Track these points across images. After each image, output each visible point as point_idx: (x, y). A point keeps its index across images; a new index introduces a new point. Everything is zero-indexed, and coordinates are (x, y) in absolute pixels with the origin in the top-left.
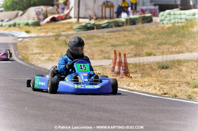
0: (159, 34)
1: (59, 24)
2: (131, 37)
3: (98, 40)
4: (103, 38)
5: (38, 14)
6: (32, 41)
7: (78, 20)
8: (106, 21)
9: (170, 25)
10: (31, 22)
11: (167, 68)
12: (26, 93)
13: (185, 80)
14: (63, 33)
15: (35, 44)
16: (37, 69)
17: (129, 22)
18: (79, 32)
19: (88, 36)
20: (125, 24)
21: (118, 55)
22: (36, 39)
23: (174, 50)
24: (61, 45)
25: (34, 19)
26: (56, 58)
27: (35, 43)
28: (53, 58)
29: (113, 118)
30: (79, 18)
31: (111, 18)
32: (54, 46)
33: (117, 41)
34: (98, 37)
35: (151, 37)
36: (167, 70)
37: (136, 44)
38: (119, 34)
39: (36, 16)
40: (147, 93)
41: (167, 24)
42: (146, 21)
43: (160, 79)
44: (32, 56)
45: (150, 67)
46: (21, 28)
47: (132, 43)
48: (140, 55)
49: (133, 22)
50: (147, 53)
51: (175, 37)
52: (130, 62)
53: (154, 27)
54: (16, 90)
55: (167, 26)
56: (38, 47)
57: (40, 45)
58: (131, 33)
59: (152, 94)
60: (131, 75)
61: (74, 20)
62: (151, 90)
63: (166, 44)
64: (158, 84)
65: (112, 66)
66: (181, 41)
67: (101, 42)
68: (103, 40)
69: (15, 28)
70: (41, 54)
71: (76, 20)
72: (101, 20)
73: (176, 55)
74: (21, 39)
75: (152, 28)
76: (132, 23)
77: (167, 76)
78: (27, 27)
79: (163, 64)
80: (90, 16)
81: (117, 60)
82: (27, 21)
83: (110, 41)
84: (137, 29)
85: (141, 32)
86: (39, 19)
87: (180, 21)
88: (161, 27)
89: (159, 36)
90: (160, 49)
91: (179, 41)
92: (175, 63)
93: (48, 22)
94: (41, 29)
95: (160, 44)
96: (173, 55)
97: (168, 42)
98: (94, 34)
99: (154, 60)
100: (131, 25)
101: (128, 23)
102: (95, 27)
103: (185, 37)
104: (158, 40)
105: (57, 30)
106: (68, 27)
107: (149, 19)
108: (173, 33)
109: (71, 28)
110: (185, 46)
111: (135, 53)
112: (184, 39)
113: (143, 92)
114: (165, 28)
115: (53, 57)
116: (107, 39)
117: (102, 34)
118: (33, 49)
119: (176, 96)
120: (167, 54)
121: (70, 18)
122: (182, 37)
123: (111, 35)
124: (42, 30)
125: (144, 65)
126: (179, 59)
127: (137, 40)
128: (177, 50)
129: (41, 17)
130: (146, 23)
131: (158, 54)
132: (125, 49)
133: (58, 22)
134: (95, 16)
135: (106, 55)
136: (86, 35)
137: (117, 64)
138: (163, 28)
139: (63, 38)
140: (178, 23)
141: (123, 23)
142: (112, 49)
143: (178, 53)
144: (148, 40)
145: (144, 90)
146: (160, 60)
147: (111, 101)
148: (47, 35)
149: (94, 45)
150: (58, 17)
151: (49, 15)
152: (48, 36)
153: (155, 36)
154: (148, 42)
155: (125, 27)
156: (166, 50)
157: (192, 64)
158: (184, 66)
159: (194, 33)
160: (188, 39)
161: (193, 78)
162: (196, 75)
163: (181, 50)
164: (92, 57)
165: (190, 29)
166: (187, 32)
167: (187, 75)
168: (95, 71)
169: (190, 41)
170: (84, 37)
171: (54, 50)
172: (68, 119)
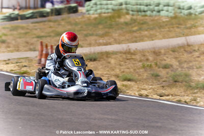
0: (86, 25)
2: (57, 28)
3: (23, 31)
4: (28, 29)
7: (1, 10)
8: (31, 11)
9: (97, 16)
11: (95, 60)
17: (54, 12)
18: (2, 23)
19: (12, 27)
20: (50, 14)
21: (44, 47)
23: (101, 41)
29: (42, 113)
30: (2, 8)
31: (35, 8)
33: (42, 32)
34: (23, 28)
35: (77, 28)
36: (95, 62)
38: (45, 25)
41: (93, 14)
42: (72, 11)
47: (58, 35)
51: (102, 29)
53: (80, 17)
55: (93, 16)
58: (56, 23)
63: (92, 35)
65: (38, 58)
66: (109, 33)
67: (26, 33)
68: (28, 31)
72: (25, 10)
73: (103, 47)
75: (78, 19)
76: (57, 13)
77: (95, 69)
79: (91, 56)
80: (14, 6)
81: (44, 52)
83: (35, 32)
84: (63, 20)
85: (67, 23)
87: (107, 11)
88: (87, 17)
89: (85, 27)
90: (86, 40)
91: (106, 32)
92: (103, 55)
95: (86, 36)
96: (101, 47)
97: (95, 33)
98: (19, 25)
100: (56, 15)
102: (19, 18)
103: (112, 28)
104: (84, 31)
107: (74, 9)
108: (99, 24)
110: (113, 38)
112: (111, 30)
114: (92, 18)
116: (31, 30)
117: (27, 25)
120: (94, 45)
122: (109, 28)
123: (35, 26)
126: (107, 51)
127: (63, 30)
128: (105, 41)
130: (72, 13)
131: (85, 45)
132: (51, 40)
136: (10, 26)
137: (44, 56)
138: (89, 19)
140: (105, 13)
141: (48, 13)
142: (38, 41)
143: (106, 44)
146: (87, 52)
149: (18, 36)
153: (81, 27)
155: (50, 18)
156: (93, 42)
157: (121, 56)
158: (112, 58)
159: (122, 24)
160: (115, 30)
161: (122, 70)
162: (125, 67)
163: (109, 41)
164: (17, 49)
165: (117, 20)
166: (113, 23)
167: (116, 68)
168: (21, 64)
169: (118, 32)
170: (8, 28)
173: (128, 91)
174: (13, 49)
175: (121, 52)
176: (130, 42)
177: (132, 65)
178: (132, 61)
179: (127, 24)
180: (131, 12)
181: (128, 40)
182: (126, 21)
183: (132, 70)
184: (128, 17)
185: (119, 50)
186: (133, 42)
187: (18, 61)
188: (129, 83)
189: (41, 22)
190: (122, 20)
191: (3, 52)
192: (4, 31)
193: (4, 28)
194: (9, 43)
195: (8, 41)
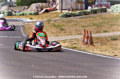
0: (111, 19)
1: (50, 14)
2: (94, 21)
3: (74, 23)
4: (77, 22)
5: (37, 8)
8: (79, 11)
9: (118, 14)
10: (33, 12)
12: (31, 56)
14: (53, 19)
17: (93, 11)
18: (62, 18)
19: (68, 21)
20: (90, 13)
21: (86, 32)
24: (51, 27)
25: (35, 11)
30: (62, 10)
31: (81, 10)
32: (47, 27)
33: (85, 24)
34: (74, 21)
35: (106, 21)
36: (116, 41)
37: (97, 25)
38: (86, 19)
39: (36, 9)
40: (104, 55)
41: (116, 13)
43: (112, 46)
45: (106, 39)
46: (27, 16)
47: (94, 25)
48: (100, 32)
49: (95, 12)
50: (104, 31)
52: (94, 37)
53: (108, 15)
54: (25, 54)
58: (94, 18)
59: (108, 56)
60: (94, 44)
61: (59, 11)
62: (107, 53)
63: (115, 25)
64: (111, 49)
65: (83, 39)
67: (76, 24)
68: (77, 23)
69: (23, 16)
71: (60, 11)
72: (76, 11)
74: (27, 23)
75: (106, 16)
77: (116, 45)
78: (31, 15)
79: (114, 38)
80: (69, 9)
81: (86, 35)
82: (31, 12)
83: (81, 23)
84: (98, 16)
85: (100, 18)
86: (38, 11)
88: (112, 15)
89: (111, 20)
90: (111, 28)
93: (43, 13)
94: (39, 17)
95: (111, 25)
98: (71, 19)
99: (108, 35)
100: (94, 14)
101: (92, 13)
102: (72, 15)
104: (110, 23)
105: (49, 18)
106: (56, 15)
107: (105, 10)
109: (57, 16)
111: (97, 31)
113: (102, 55)
114: (115, 15)
116: (79, 22)
117: (76, 19)
120: (116, 31)
121: (57, 10)
123: (82, 20)
124: (40, 18)
125: (102, 38)
127: (97, 22)
129: (39, 9)
130: (103, 12)
131: (111, 31)
132: (90, 28)
133: (49, 13)
134: (72, 8)
136: (66, 20)
137: (86, 38)
139: (53, 22)
142: (83, 28)
144: (104, 23)
145: (102, 54)
146: (112, 35)
147: (83, 60)
148: (43, 20)
149: (71, 26)
150: (49, 9)
151: (44, 8)
153: (109, 20)
155: (91, 15)
156: (115, 29)
164: (70, 34)
168: (73, 42)
170: (65, 21)
171: (47, 30)
172: (57, 72)
174: (68, 33)
187: (71, 41)
191: (62, 35)
192: (63, 23)
193: (63, 22)
194: (66, 30)
195: (66, 29)
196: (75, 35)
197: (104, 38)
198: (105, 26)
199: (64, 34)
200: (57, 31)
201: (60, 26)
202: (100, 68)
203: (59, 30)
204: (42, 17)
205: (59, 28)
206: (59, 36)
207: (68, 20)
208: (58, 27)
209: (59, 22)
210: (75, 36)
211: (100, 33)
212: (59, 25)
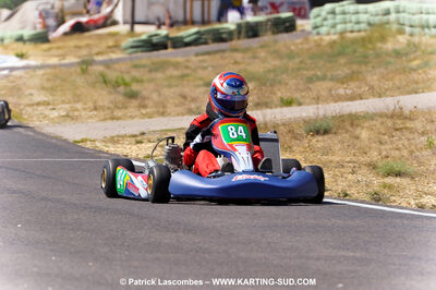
0: (311, 58)
1: (90, 37)
2: (249, 64)
3: (176, 73)
4: (187, 67)
5: (43, 15)
6: (32, 76)
7: (132, 28)
8: (194, 30)
9: (335, 37)
10: (27, 33)
11: (326, 132)
13: (365, 159)
14: (100, 58)
15: (37, 81)
16: (40, 137)
17: (243, 30)
18: (134, 55)
19: (153, 63)
20: (236, 36)
22: (41, 72)
23: (341, 91)
24: (93, 85)
25: (35, 28)
26: (83, 113)
27: (37, 79)
28: (76, 113)
29: (206, 246)
30: (133, 23)
31: (204, 23)
32: (78, 87)
34: (176, 66)
35: (292, 64)
36: (326, 137)
37: (259, 79)
38: (222, 58)
39: (40, 20)
41: (328, 34)
42: (282, 28)
43: (311, 156)
44: (29, 109)
45: (289, 131)
46: (6, 48)
49: (253, 31)
50: (282, 100)
51: (345, 65)
53: (299, 41)
55: (327, 38)
56: (43, 88)
57: (48, 85)
58: (250, 54)
61: (123, 28)
63: (324, 78)
66: (359, 73)
67: (183, 77)
68: (188, 71)
70: (49, 104)
71: (127, 28)
72: (184, 27)
73: (345, 104)
74: (5, 72)
75: (294, 44)
76: (250, 33)
77: (327, 151)
79: (318, 125)
80: (159, 19)
82: (20, 32)
83: (201, 73)
84: (262, 47)
85: (271, 53)
86: (45, 26)
87: (356, 27)
88: (315, 41)
89: (309, 62)
90: (310, 89)
91: (353, 72)
92: (344, 121)
93: (65, 34)
94: (50, 49)
95: (310, 80)
96: (341, 104)
97: (329, 74)
98: (167, 59)
99: (297, 115)
100: (249, 37)
101: (243, 34)
102: (169, 44)
103: (366, 64)
104: (307, 70)
105: (84, 52)
106: (111, 43)
107: (287, 24)
108: (340, 54)
109: (116, 46)
110: (366, 84)
111: (257, 101)
112: (363, 67)
114: (324, 43)
115: (77, 110)
116: (195, 70)
117: (185, 58)
118: (31, 95)
119: (346, 195)
120: (326, 101)
121: (115, 23)
122: (360, 63)
123: (203, 61)
124: (53, 52)
125: (276, 126)
126: (354, 112)
127: (261, 70)
128: (349, 92)
129: (51, 22)
130: (281, 32)
131: (307, 101)
133: (87, 34)
134: (170, 18)
135: (193, 106)
136: (148, 62)
138: (318, 45)
139: (100, 68)
140: (352, 32)
141: (230, 33)
142: (207, 92)
143: (352, 98)
144: (285, 70)
146: (311, 115)
148: (63, 62)
149: (166, 83)
150: (88, 22)
151: (67, 18)
152: (65, 65)
153: (301, 62)
154: (284, 76)
155: (235, 43)
156: (324, 93)
157: (382, 123)
158: (363, 128)
159: (388, 55)
160: (373, 67)
161: (384, 153)
162: (390, 146)
163: (359, 91)
164: (161, 110)
165: (379, 45)
166: (371, 52)
167: (370, 148)
169: (377, 71)
170: (144, 66)
171: (79, 96)
172: (106, 249)
173: (393, 198)
174: (154, 110)
175: (381, 115)
176: (402, 94)
177: (406, 143)
178: (406, 133)
179: (398, 54)
180: (408, 29)
181: (399, 88)
182: (397, 47)
183: (405, 153)
184: (402, 39)
185: (378, 111)
186: (410, 93)
187: (162, 137)
188: (398, 179)
189: (216, 52)
190: (389, 46)
191: (131, 117)
192: (135, 73)
193: (136, 66)
194: (144, 98)
195: (144, 93)
196: (178, 115)
197: (282, 128)
198: (287, 84)
199: (138, 113)
200: (112, 102)
201: (126, 84)
202: (263, 236)
203: (120, 98)
204: (60, 52)
205: (121, 89)
206: (118, 119)
207: (156, 60)
208: (117, 85)
209: (123, 67)
210: (177, 118)
211: (267, 107)
212: (123, 80)
